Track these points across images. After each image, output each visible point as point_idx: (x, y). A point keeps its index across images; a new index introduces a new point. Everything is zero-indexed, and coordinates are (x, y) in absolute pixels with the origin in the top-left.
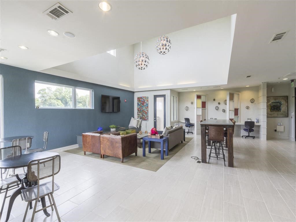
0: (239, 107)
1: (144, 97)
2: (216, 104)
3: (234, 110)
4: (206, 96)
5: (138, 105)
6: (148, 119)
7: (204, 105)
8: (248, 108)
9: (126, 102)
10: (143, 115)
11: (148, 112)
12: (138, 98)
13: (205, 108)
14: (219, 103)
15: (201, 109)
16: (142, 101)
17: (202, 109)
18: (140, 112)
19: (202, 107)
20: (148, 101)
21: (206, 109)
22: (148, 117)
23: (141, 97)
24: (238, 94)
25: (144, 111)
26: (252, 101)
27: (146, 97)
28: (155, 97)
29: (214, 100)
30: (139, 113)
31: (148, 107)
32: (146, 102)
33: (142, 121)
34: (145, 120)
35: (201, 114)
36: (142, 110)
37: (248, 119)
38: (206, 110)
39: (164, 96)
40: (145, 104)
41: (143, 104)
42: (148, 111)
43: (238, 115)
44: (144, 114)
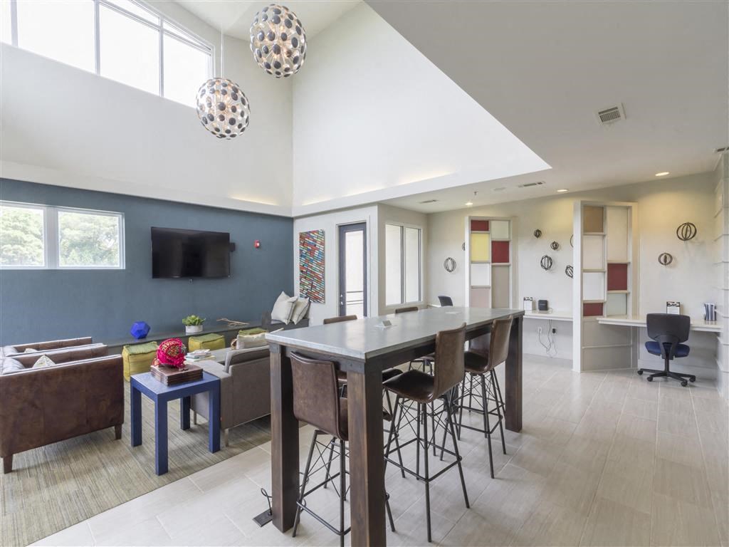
0: (630, 260)
1: (313, 232)
2: (543, 248)
3: (606, 269)
4: (509, 221)
5: (301, 256)
6: (324, 297)
7: (500, 252)
8: (666, 260)
9: (258, 247)
10: (312, 285)
11: (324, 277)
12: (302, 236)
13: (508, 261)
14: (555, 246)
15: (489, 267)
16: (309, 244)
17: (493, 266)
18: (305, 278)
19: (493, 262)
20: (323, 244)
21: (508, 266)
22: (324, 291)
23: (307, 233)
24: (628, 208)
25: (314, 273)
26: (687, 233)
27: (317, 232)
28: (343, 229)
29: (538, 234)
30: (303, 280)
31: (323, 260)
32: (318, 245)
33: (310, 303)
34: (317, 299)
35: (487, 282)
36: (311, 272)
37: (668, 305)
38: (511, 267)
39: (361, 226)
40: (316, 253)
41: (311, 252)
42: (323, 272)
43: (625, 288)
44: (315, 284)
